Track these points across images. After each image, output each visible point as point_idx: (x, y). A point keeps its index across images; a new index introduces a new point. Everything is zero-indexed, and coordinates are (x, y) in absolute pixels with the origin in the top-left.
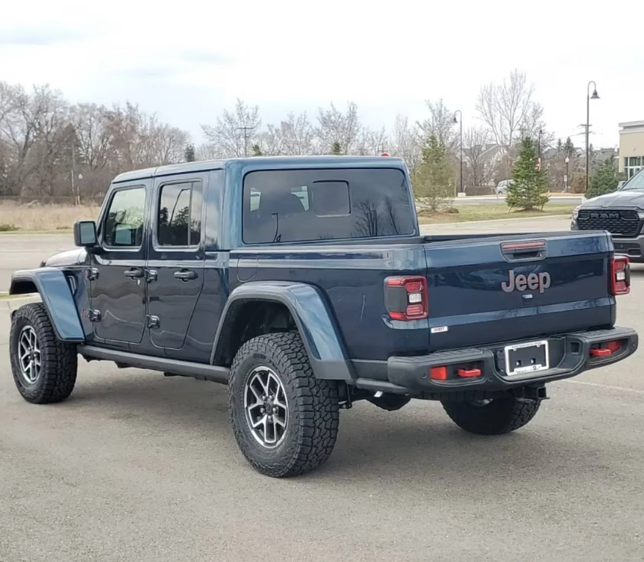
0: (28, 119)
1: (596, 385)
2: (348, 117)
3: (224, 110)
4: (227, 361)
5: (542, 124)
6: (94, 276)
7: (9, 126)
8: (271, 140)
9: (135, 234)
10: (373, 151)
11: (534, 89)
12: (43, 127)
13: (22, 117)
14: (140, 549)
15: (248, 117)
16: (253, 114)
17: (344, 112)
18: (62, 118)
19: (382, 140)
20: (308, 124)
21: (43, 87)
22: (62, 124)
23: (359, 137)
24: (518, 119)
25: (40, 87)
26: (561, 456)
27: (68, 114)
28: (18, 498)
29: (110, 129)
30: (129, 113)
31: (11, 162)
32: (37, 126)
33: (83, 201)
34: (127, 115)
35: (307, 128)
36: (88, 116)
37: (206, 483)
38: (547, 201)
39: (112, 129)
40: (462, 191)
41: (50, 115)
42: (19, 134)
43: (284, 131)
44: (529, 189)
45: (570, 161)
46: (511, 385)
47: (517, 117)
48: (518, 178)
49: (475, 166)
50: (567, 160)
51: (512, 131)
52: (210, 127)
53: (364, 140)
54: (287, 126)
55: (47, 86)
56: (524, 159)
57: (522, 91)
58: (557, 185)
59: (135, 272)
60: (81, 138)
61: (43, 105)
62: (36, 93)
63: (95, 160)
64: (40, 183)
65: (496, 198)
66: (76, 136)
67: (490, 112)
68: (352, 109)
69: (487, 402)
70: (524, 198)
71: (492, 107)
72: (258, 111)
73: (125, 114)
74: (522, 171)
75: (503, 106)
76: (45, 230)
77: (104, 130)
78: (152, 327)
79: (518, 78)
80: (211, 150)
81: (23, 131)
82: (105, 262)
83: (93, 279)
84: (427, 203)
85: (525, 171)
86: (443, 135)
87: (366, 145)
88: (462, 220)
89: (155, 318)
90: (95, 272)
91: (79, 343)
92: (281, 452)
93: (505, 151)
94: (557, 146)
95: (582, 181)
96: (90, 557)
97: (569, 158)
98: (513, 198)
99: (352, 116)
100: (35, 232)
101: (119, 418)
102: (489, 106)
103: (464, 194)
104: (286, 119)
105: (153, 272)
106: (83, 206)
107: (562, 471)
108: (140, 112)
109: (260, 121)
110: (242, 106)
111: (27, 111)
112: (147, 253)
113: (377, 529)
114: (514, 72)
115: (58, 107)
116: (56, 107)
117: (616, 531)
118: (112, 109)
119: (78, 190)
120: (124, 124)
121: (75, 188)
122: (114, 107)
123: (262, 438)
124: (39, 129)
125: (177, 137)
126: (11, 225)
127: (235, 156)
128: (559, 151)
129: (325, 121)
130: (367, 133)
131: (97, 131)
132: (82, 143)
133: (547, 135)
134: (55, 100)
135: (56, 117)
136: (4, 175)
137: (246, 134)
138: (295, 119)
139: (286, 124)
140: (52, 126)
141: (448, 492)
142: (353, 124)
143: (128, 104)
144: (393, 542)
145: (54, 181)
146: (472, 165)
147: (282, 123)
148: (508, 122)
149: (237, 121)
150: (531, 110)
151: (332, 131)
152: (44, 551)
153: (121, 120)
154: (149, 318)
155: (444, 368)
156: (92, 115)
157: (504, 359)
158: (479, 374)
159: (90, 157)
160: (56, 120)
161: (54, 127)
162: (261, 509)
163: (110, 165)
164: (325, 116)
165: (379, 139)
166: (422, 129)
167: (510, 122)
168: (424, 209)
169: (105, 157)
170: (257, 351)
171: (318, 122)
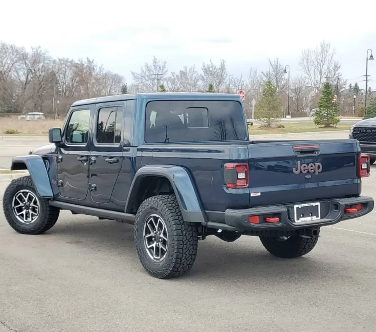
0: (28, 67)
1: (353, 231)
2: (220, 69)
3: (146, 63)
4: (135, 211)
5: (340, 74)
6: (60, 160)
7: (17, 71)
8: (173, 82)
9: (84, 136)
10: (235, 89)
11: (335, 53)
12: (37, 72)
13: (24, 66)
14: (78, 315)
15: (160, 68)
16: (163, 66)
17: (218, 65)
18: (48, 67)
19: (241, 83)
20: (196, 72)
21: (37, 48)
22: (48, 70)
23: (227, 81)
24: (325, 71)
25: (36, 48)
26: (326, 271)
27: (52, 64)
28: (11, 286)
29: (76, 74)
30: (88, 64)
31: (17, 93)
32: (33, 72)
33: (60, 117)
34: (87, 66)
35: (195, 75)
36: (63, 66)
37: (118, 280)
38: (339, 122)
39: (78, 73)
40: (289, 115)
41: (41, 65)
42: (22, 76)
43: (181, 76)
44: (327, 114)
45: (356, 98)
46: (297, 228)
47: (325, 70)
48: (321, 107)
49: (298, 100)
50: (355, 97)
51: (321, 78)
52: (136, 73)
53: (230, 82)
54: (183, 74)
55: (39, 47)
56: (325, 96)
57: (328, 54)
58: (348, 112)
59: (83, 158)
60: (59, 78)
61: (37, 58)
62: (33, 51)
63: (68, 92)
64: (34, 106)
65: (309, 119)
66: (56, 77)
67: (308, 67)
68: (222, 64)
69: (286, 238)
70: (325, 119)
71: (309, 63)
72: (166, 65)
73: (85, 65)
74: (324, 103)
75: (316, 63)
76: (35, 133)
77: (73, 74)
78: (92, 190)
79: (325, 46)
80: (137, 87)
81: (24, 74)
82: (66, 152)
83: (59, 162)
84: (265, 121)
85: (326, 103)
86: (278, 80)
87: (231, 85)
88: (286, 132)
89: (94, 185)
90: (60, 158)
91: (50, 199)
92: (163, 265)
93: (317, 91)
94: (349, 88)
95: (363, 110)
96: (50, 318)
97: (356, 95)
98: (318, 120)
99: (223, 68)
100: (30, 135)
101: (72, 243)
102: (307, 63)
103: (290, 116)
104: (183, 69)
105: (93, 159)
106: (59, 120)
107: (325, 279)
108: (95, 63)
109: (167, 70)
110: (156, 61)
111: (27, 62)
112: (90, 147)
113: (213, 307)
114: (323, 43)
115: (46, 60)
116: (44, 60)
117: (350, 312)
118: (78, 62)
119: (57, 110)
120: (85, 71)
121: (55, 109)
122: (79, 60)
123: (152, 255)
124: (34, 73)
125: (117, 79)
126: (15, 131)
127: (151, 91)
128: (350, 91)
129: (207, 71)
130: (232, 78)
131: (69, 75)
132: (60, 82)
133: (342, 81)
134: (44, 56)
135: (44, 66)
136: (12, 100)
137: (158, 78)
138: (188, 69)
139: (183, 72)
140: (42, 71)
141: (257, 288)
142: (223, 73)
143: (88, 59)
144: (221, 315)
145: (43, 105)
146: (296, 99)
147: (181, 71)
148: (319, 73)
149: (153, 70)
150: (333, 66)
151: (210, 77)
152: (23, 315)
153: (83, 69)
154: (90, 185)
155: (258, 217)
156: (66, 65)
157: (293, 213)
158: (278, 220)
159: (64, 91)
160: (44, 68)
161: (43, 72)
162: (149, 295)
163: (76, 95)
164: (206, 68)
165: (239, 82)
166: (266, 76)
167: (320, 73)
168: (263, 125)
169: (73, 91)
170: (153, 205)
171: (202, 71)
